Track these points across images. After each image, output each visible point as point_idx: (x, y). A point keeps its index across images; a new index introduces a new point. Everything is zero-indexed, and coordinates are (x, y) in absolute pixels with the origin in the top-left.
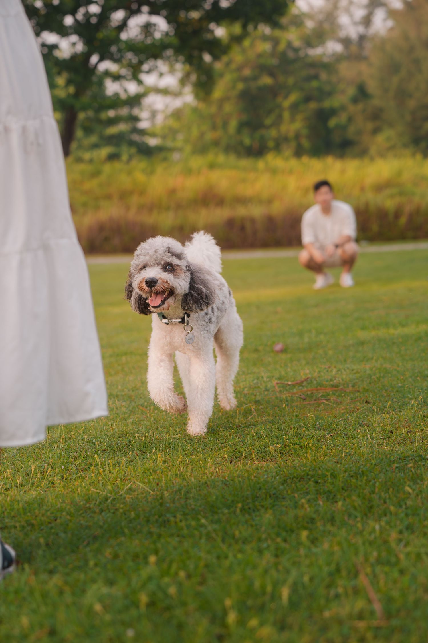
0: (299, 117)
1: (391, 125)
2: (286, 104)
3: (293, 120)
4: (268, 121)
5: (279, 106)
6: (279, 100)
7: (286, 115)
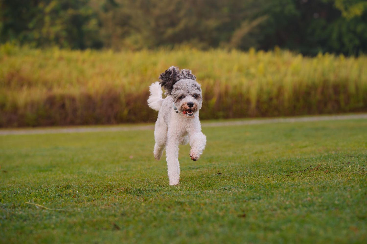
0: (58, 21)
1: (138, 30)
2: (48, 9)
3: (53, 24)
4: (31, 25)
5: (42, 12)
6: (41, 6)
7: (47, 19)
